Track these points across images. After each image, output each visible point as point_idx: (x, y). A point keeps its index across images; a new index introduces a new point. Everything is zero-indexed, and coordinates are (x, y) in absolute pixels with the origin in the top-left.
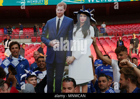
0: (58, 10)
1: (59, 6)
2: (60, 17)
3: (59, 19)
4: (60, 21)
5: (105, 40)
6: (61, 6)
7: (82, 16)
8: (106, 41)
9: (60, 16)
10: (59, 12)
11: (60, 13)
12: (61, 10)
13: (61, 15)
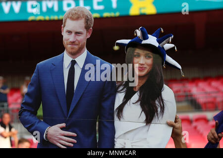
0: (70, 32)
1: (72, 19)
2: (74, 54)
3: (74, 63)
4: (75, 66)
5: (194, 124)
6: (78, 18)
7: (139, 56)
8: (195, 128)
9: (74, 51)
10: (72, 38)
11: (73, 43)
12: (77, 33)
13: (76, 47)
